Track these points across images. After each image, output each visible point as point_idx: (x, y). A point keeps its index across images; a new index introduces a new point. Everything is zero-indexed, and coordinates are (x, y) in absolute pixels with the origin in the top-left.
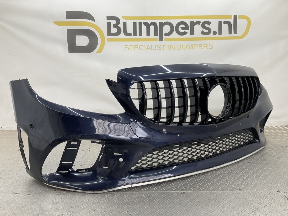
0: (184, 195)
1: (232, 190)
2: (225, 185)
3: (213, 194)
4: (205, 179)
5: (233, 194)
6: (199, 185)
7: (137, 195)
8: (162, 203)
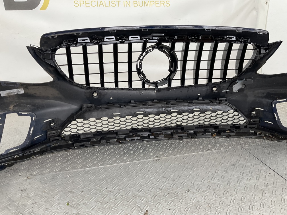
0: (159, 162)
1: (202, 151)
2: (195, 147)
3: (186, 158)
4: (175, 143)
5: (203, 155)
6: (171, 149)
7: (112, 168)
8: (140, 174)
